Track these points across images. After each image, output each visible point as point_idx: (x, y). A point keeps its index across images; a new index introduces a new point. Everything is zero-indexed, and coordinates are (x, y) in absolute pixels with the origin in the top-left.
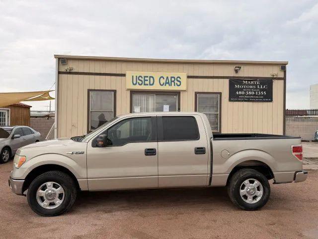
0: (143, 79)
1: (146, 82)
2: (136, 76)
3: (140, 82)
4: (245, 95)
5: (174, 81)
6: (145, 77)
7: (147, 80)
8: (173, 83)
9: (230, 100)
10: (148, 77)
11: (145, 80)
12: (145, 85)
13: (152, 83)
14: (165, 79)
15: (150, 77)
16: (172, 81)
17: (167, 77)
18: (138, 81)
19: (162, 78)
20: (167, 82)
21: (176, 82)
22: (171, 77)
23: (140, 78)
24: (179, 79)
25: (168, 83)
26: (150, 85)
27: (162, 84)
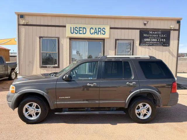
0: (78, 30)
1: (81, 32)
2: (73, 28)
3: (76, 32)
4: (150, 41)
5: (100, 31)
6: (80, 28)
7: (81, 30)
8: (99, 33)
9: (140, 45)
10: (81, 28)
11: (80, 30)
12: (80, 33)
13: (84, 32)
14: (94, 29)
15: (83, 28)
16: (99, 31)
17: (96, 28)
18: (75, 31)
19: (92, 29)
20: (96, 31)
21: (102, 32)
22: (99, 28)
23: (76, 29)
24: (104, 30)
25: (96, 33)
26: (83, 34)
27: (92, 33)
